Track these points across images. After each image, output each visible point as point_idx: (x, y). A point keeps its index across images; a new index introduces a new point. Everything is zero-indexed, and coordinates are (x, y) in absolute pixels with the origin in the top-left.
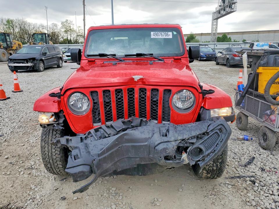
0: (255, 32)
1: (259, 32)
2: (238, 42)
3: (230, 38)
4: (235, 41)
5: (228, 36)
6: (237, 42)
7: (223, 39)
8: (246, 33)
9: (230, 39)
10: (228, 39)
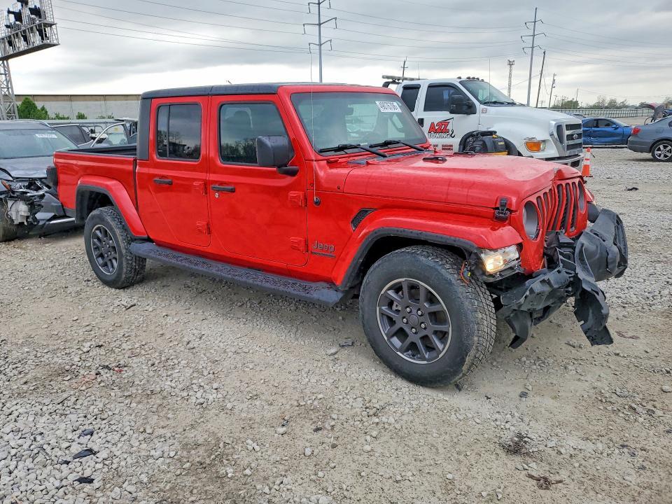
0: (98, 98)
1: (105, 97)
2: (68, 118)
3: (43, 109)
4: (58, 117)
5: (39, 105)
6: (64, 118)
7: (26, 110)
8: (78, 97)
9: (43, 112)
10: (38, 110)
